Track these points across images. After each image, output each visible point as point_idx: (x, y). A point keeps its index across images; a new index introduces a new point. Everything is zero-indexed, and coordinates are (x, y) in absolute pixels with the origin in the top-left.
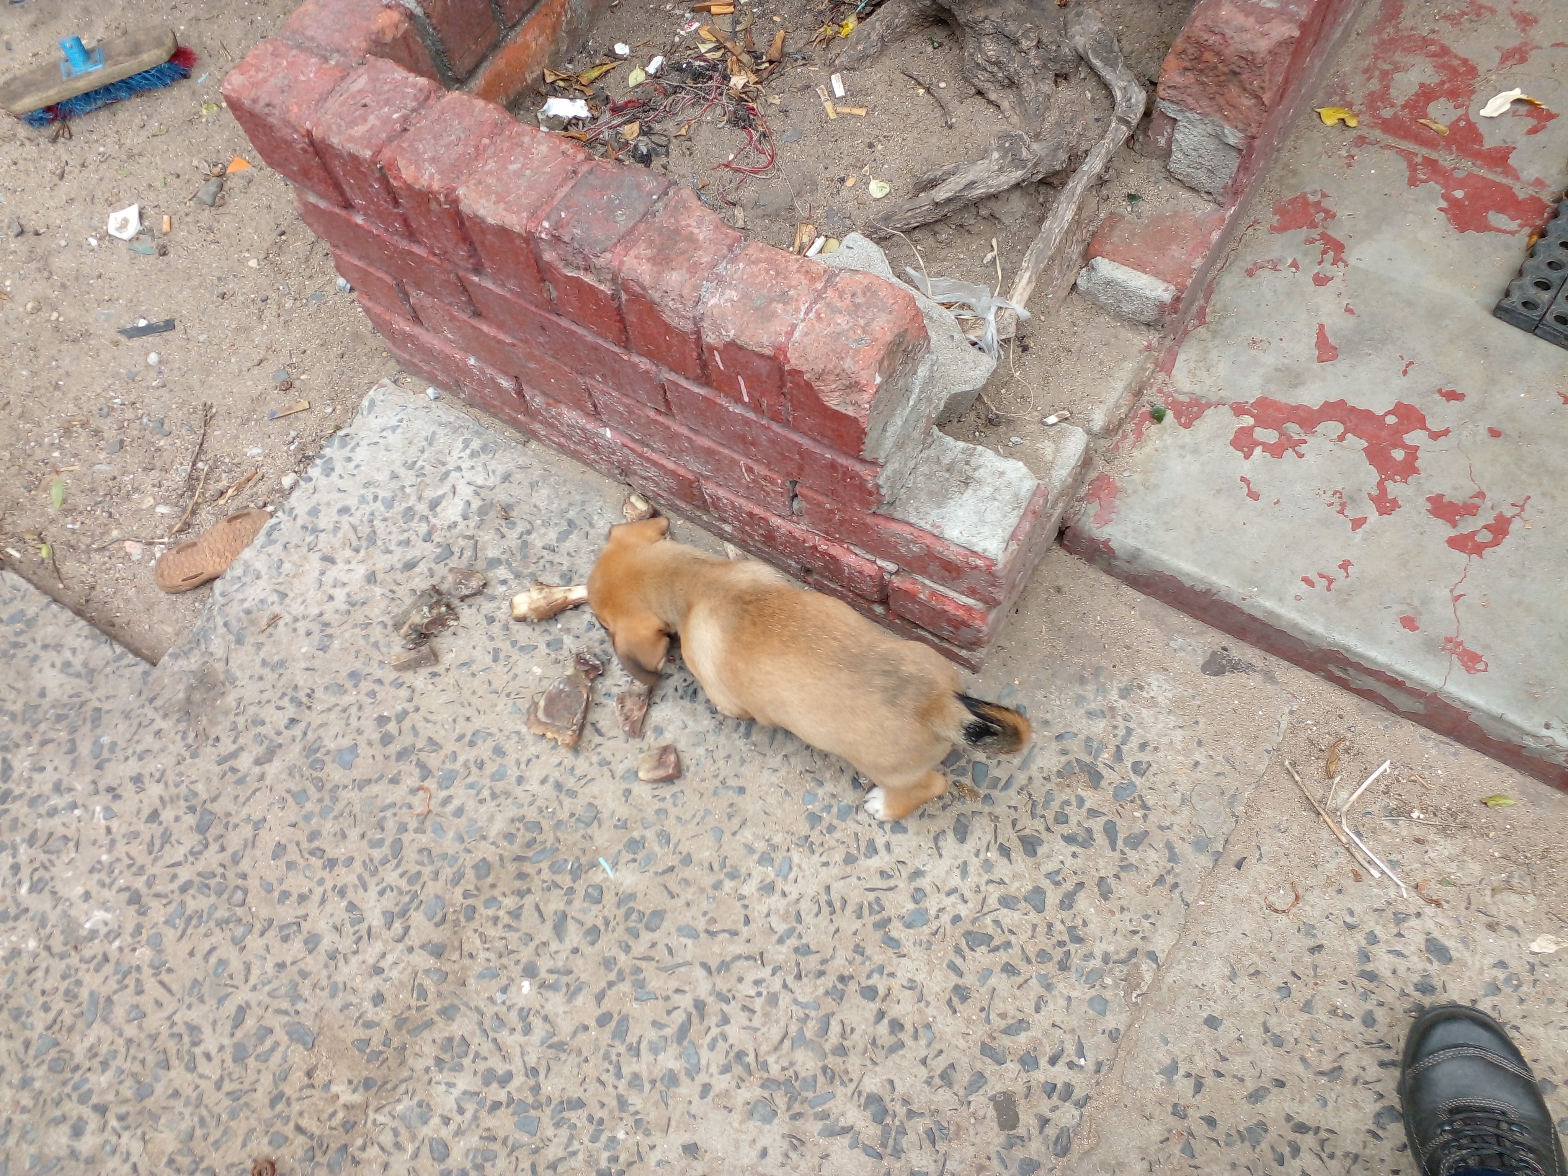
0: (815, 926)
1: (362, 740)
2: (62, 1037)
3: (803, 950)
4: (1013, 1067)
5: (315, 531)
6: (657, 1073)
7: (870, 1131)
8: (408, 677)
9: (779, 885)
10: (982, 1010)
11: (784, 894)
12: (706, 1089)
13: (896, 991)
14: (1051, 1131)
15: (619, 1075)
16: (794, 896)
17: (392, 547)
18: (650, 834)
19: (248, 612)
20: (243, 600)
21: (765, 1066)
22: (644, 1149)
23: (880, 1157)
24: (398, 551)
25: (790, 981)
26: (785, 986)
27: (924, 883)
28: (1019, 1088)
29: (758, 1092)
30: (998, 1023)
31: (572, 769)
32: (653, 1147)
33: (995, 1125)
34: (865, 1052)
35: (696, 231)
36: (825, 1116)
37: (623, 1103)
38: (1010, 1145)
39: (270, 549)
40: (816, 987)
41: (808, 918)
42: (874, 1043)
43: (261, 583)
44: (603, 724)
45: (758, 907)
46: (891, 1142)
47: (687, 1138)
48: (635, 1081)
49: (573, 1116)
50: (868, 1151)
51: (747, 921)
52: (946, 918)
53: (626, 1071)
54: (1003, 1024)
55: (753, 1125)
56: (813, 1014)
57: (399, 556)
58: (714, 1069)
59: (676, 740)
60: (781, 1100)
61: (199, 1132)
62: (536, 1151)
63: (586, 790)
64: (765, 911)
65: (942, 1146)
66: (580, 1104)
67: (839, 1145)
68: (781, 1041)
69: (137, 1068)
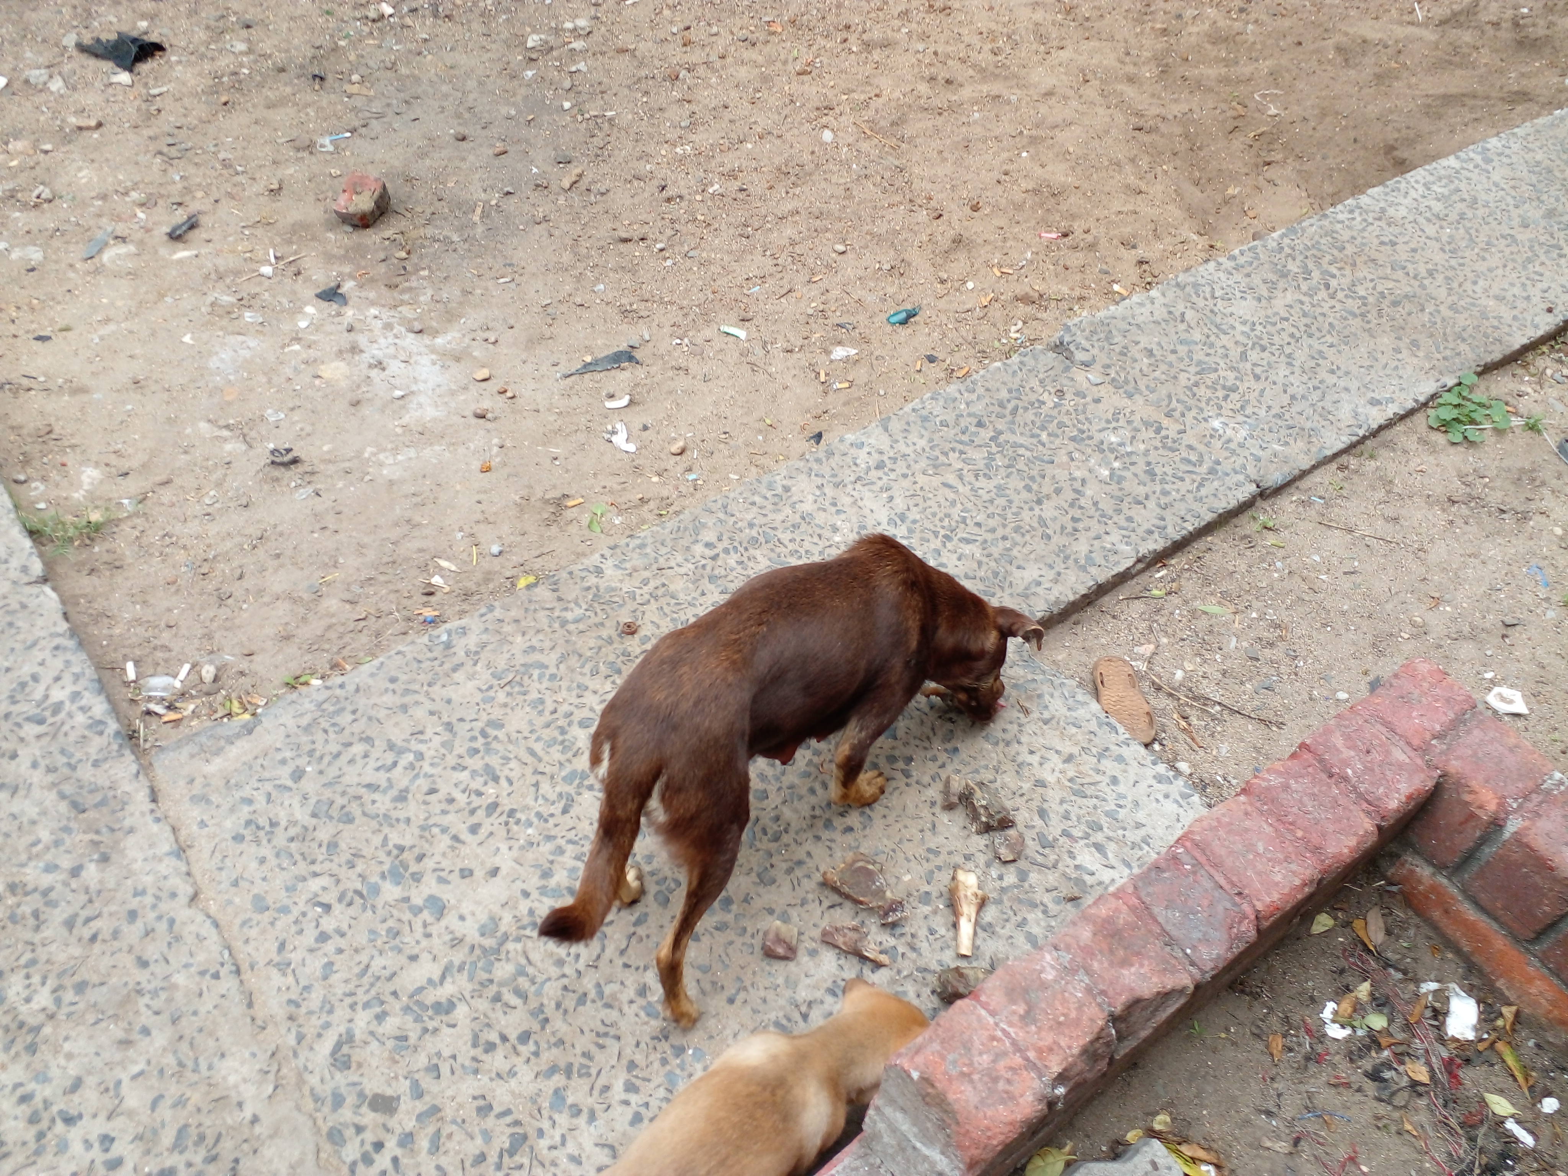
0: (594, 1017)
1: (898, 744)
2: (770, 546)
3: (582, 999)
4: (410, 1124)
5: (1100, 756)
6: (555, 867)
7: (431, 996)
8: (940, 786)
9: (641, 1002)
10: (464, 1121)
11: (631, 1002)
12: (526, 894)
13: (515, 1060)
14: (350, 1132)
15: (570, 842)
16: (626, 1008)
17: (1065, 806)
18: (729, 918)
19: (1040, 696)
20: (1052, 696)
21: (518, 939)
22: (512, 842)
23: (411, 996)
24: (1061, 810)
25: (565, 981)
26: (564, 976)
27: (582, 1121)
28: (392, 1123)
29: (503, 928)
30: (447, 1129)
31: (809, 877)
32: (510, 848)
33: (379, 1091)
34: (485, 1015)
35: (1133, 970)
36: (461, 969)
37: (549, 838)
38: (361, 1095)
39: (1094, 722)
40: (550, 999)
41: (604, 1013)
42: (488, 1025)
43: (1064, 710)
44: (837, 912)
45: (631, 979)
46: (415, 1008)
47: (503, 872)
48: (560, 851)
49: (560, 806)
50: (421, 989)
51: (626, 966)
52: (546, 1125)
53: (570, 847)
54: (444, 1133)
55: (483, 918)
56: (533, 989)
57: (1054, 808)
58: (536, 904)
59: (798, 964)
60: (489, 942)
61: (674, 601)
62: (552, 777)
63: (788, 882)
64: (626, 983)
65: (390, 1044)
66: (565, 811)
67: (435, 971)
68: (527, 958)
69: (730, 578)
